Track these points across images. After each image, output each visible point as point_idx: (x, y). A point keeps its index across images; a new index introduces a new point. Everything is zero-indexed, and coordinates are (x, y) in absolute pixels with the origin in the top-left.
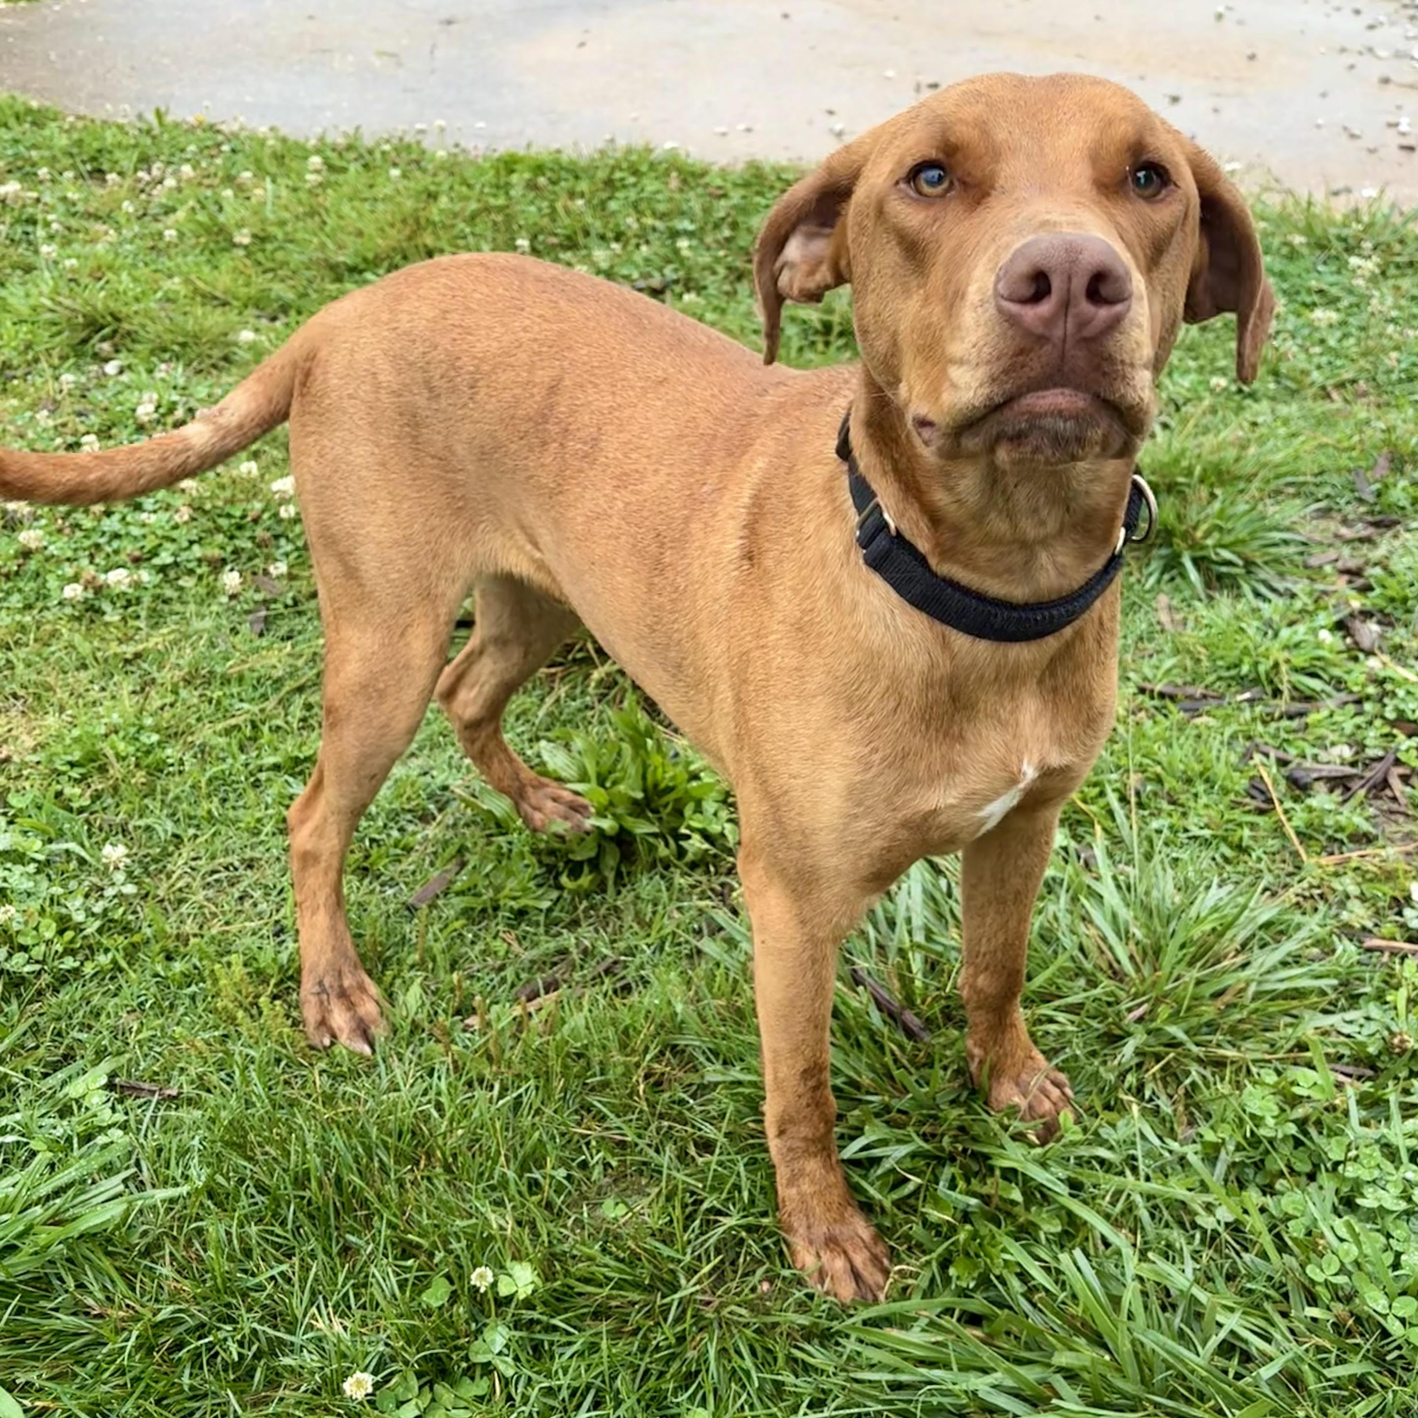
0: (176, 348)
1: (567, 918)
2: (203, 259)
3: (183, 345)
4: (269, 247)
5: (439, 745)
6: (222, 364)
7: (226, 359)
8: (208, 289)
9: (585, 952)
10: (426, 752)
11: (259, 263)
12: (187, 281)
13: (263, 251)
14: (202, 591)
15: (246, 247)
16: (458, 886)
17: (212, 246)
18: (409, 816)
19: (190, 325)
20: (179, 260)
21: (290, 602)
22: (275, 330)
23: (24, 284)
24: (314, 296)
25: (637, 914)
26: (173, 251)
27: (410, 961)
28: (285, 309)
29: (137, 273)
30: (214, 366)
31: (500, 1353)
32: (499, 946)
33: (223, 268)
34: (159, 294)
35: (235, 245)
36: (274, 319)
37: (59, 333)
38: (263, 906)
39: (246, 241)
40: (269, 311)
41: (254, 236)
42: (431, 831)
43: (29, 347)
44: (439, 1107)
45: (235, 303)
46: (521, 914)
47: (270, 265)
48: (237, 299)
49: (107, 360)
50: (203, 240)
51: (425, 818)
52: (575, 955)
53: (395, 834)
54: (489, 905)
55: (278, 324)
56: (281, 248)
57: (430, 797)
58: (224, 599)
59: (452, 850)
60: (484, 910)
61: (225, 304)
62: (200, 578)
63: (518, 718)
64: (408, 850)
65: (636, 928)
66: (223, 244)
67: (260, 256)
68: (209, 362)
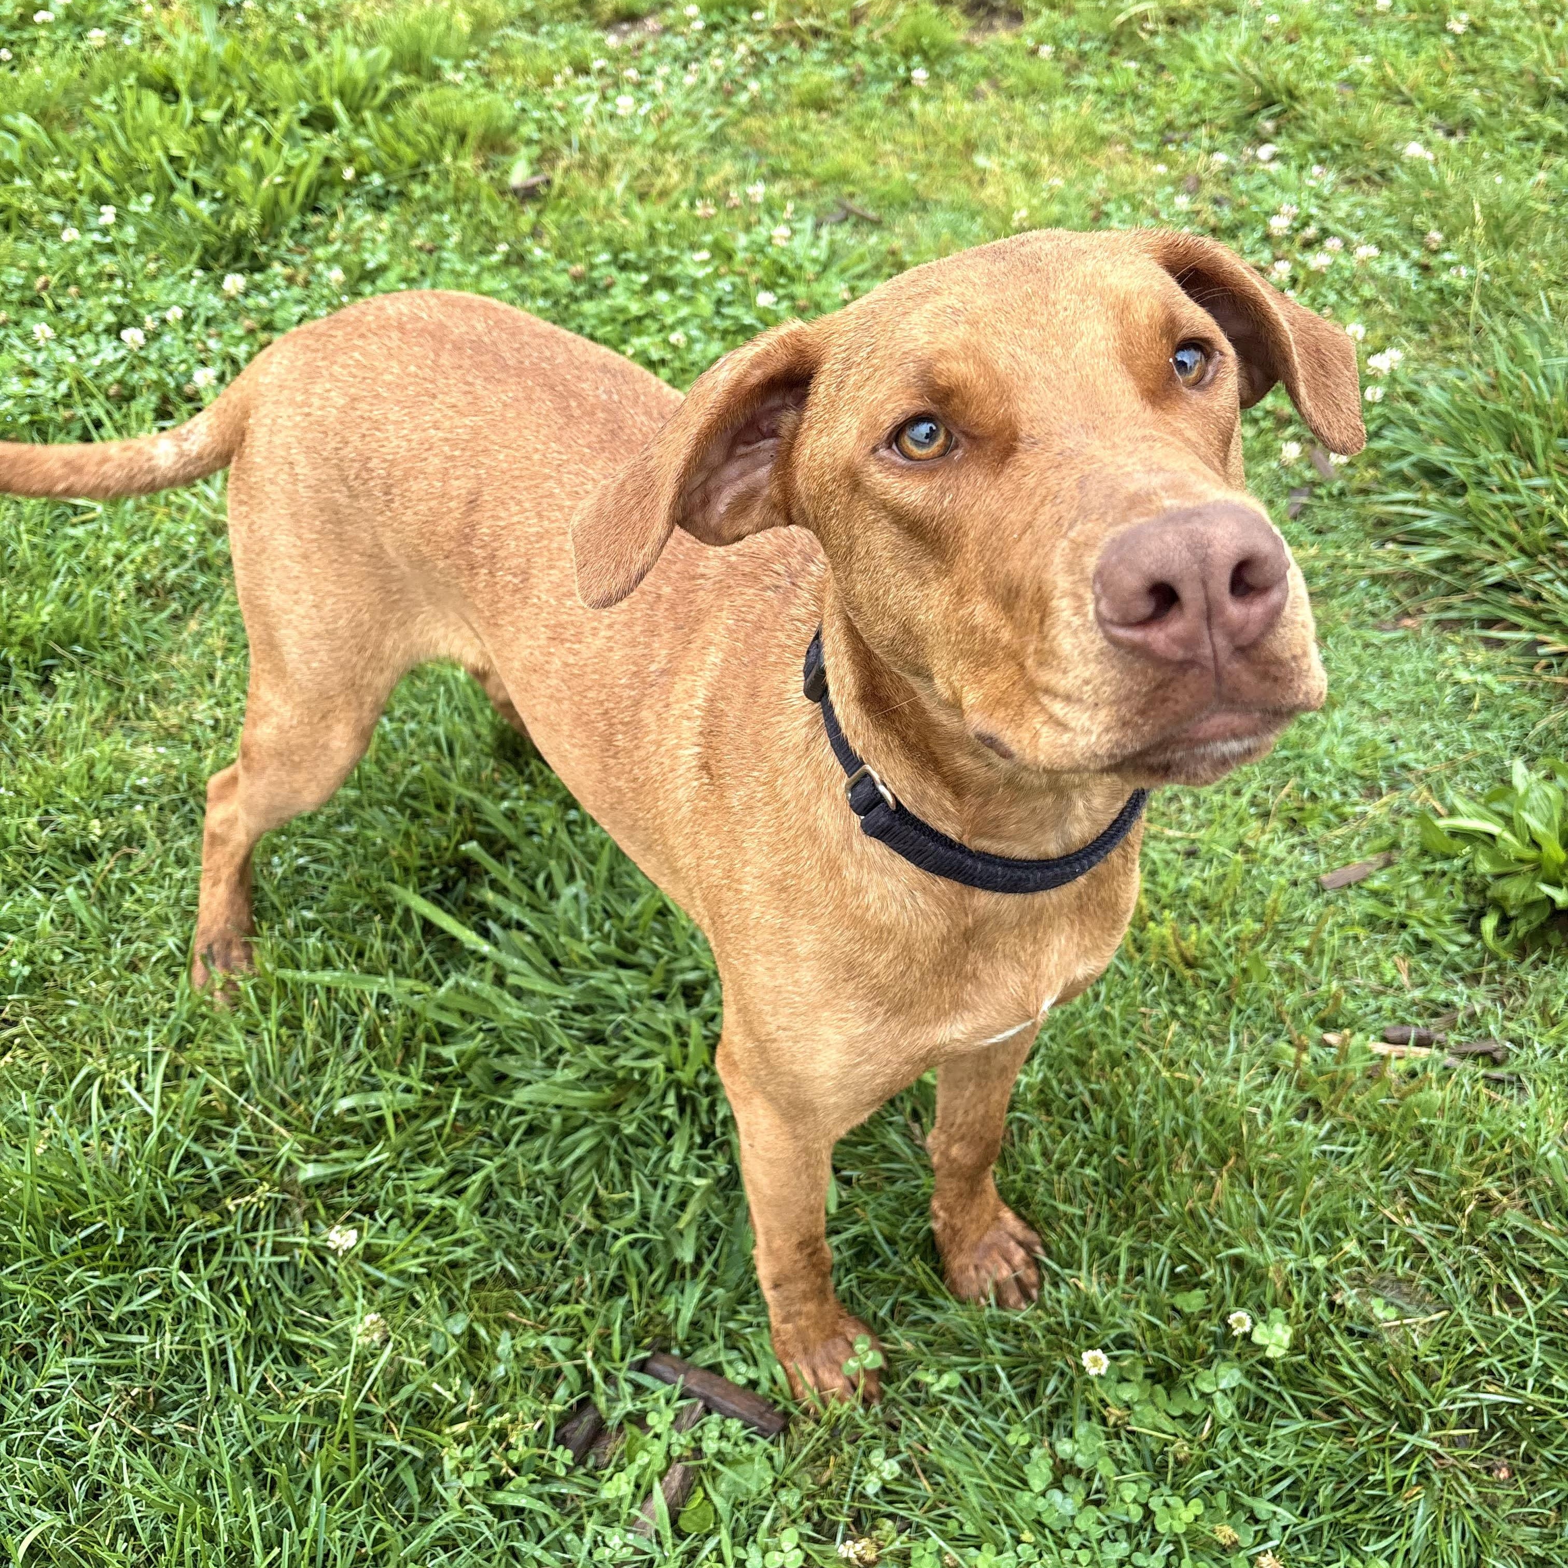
0: (1337, 148)
1: (1468, 969)
2: (1405, 39)
3: (1346, 147)
4: (1482, 41)
5: (1417, 714)
6: (1377, 178)
7: (1382, 173)
8: (1397, 80)
9: (1472, 1016)
10: (1402, 715)
11: (1463, 59)
12: (1378, 66)
13: (1473, 44)
14: (1257, 446)
15: (1455, 36)
16: (1375, 884)
17: (1421, 26)
18: (1357, 782)
19: (1361, 121)
20: (1381, 34)
21: (1335, 491)
22: (1447, 148)
23: (1219, 28)
24: (1505, 116)
25: (1545, 1002)
26: (1377, 21)
27: (1298, 944)
28: (1467, 124)
29: (1332, 41)
30: (1368, 179)
31: (1224, 1391)
32: (1388, 968)
33: (1423, 56)
34: (1344, 74)
35: (1445, 30)
36: (1451, 133)
37: (1231, 99)
38: (1187, 817)
39: (1459, 28)
40: (1450, 121)
41: (1472, 25)
42: (1375, 809)
43: (1197, 109)
44: (1268, 1113)
45: (1419, 106)
46: (1424, 945)
47: (1474, 64)
48: (1421, 100)
49: (1264, 141)
50: (1414, 16)
51: (1373, 792)
52: (1461, 1017)
53: (1337, 797)
54: (1396, 920)
55: (1453, 142)
56: (1493, 46)
57: (1388, 769)
58: (1274, 465)
59: (1385, 841)
60: (1390, 923)
61: (1407, 102)
62: (1261, 432)
63: (1512, 718)
64: (1343, 819)
65: (1537, 1017)
66: (1434, 27)
67: (1467, 52)
68: (1363, 172)
